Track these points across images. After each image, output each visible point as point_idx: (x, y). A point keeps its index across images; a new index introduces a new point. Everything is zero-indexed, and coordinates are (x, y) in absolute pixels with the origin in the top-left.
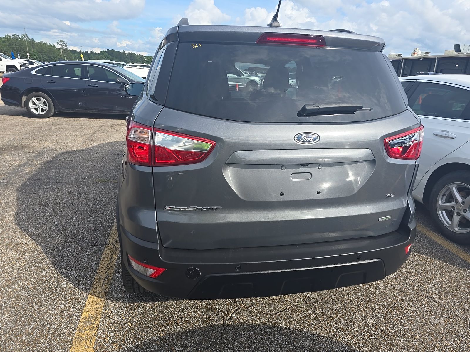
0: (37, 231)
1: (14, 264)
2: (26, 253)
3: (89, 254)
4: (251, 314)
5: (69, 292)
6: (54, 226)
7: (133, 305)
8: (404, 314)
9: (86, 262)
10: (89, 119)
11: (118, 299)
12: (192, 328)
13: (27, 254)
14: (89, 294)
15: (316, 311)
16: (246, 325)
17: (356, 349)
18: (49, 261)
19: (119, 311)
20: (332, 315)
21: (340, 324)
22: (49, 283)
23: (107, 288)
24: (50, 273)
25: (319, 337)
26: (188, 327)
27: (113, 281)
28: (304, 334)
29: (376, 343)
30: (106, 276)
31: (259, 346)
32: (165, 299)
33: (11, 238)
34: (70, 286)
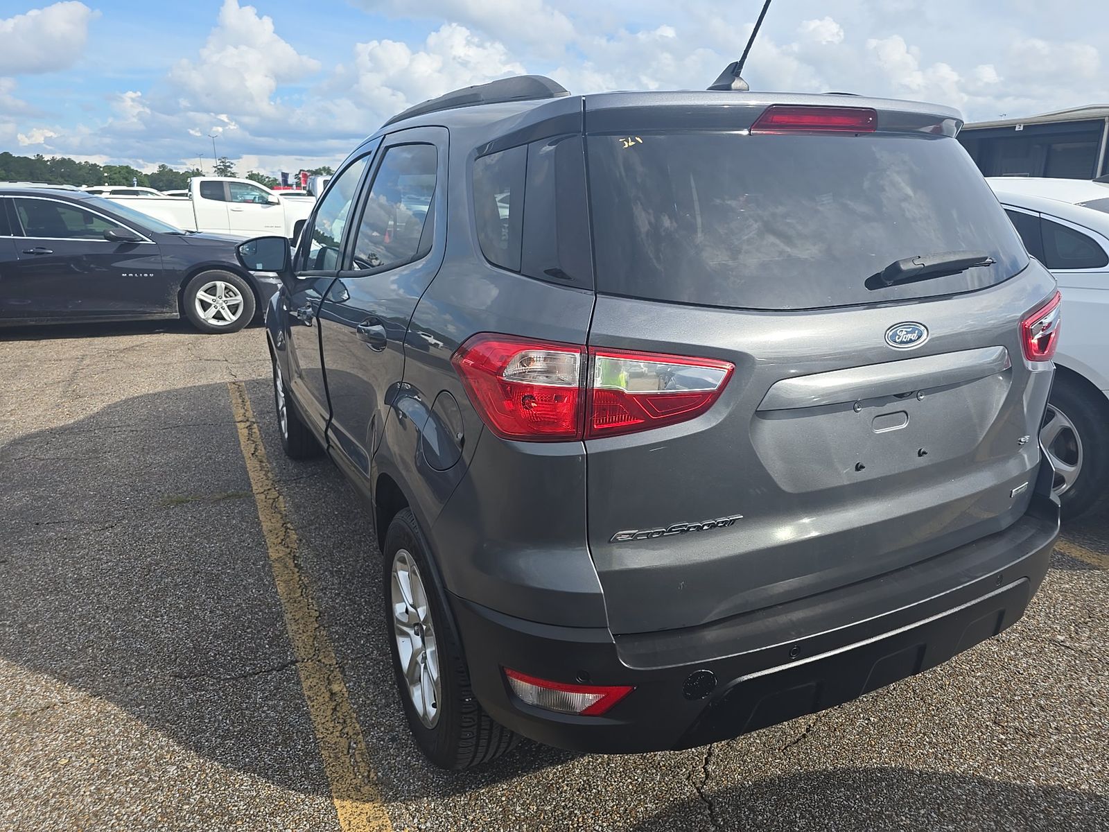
0: (78, 664)
1: (66, 765)
2: (83, 730)
3: (267, 697)
4: (744, 756)
5: (276, 805)
6: (118, 642)
7: (463, 800)
8: (1033, 687)
9: (271, 717)
10: (33, 342)
11: (417, 794)
12: (639, 821)
13: (88, 731)
14: (332, 798)
15: (872, 719)
16: (750, 783)
17: (995, 781)
18: (163, 736)
19: (437, 822)
20: (907, 719)
21: (933, 734)
22: (205, 795)
23: (369, 772)
24: (190, 767)
25: (912, 772)
26: (628, 821)
27: (372, 751)
28: (879, 775)
29: (1022, 758)
30: (347, 744)
31: (807, 824)
32: (531, 767)
33: (9, 696)
34: (269, 790)
